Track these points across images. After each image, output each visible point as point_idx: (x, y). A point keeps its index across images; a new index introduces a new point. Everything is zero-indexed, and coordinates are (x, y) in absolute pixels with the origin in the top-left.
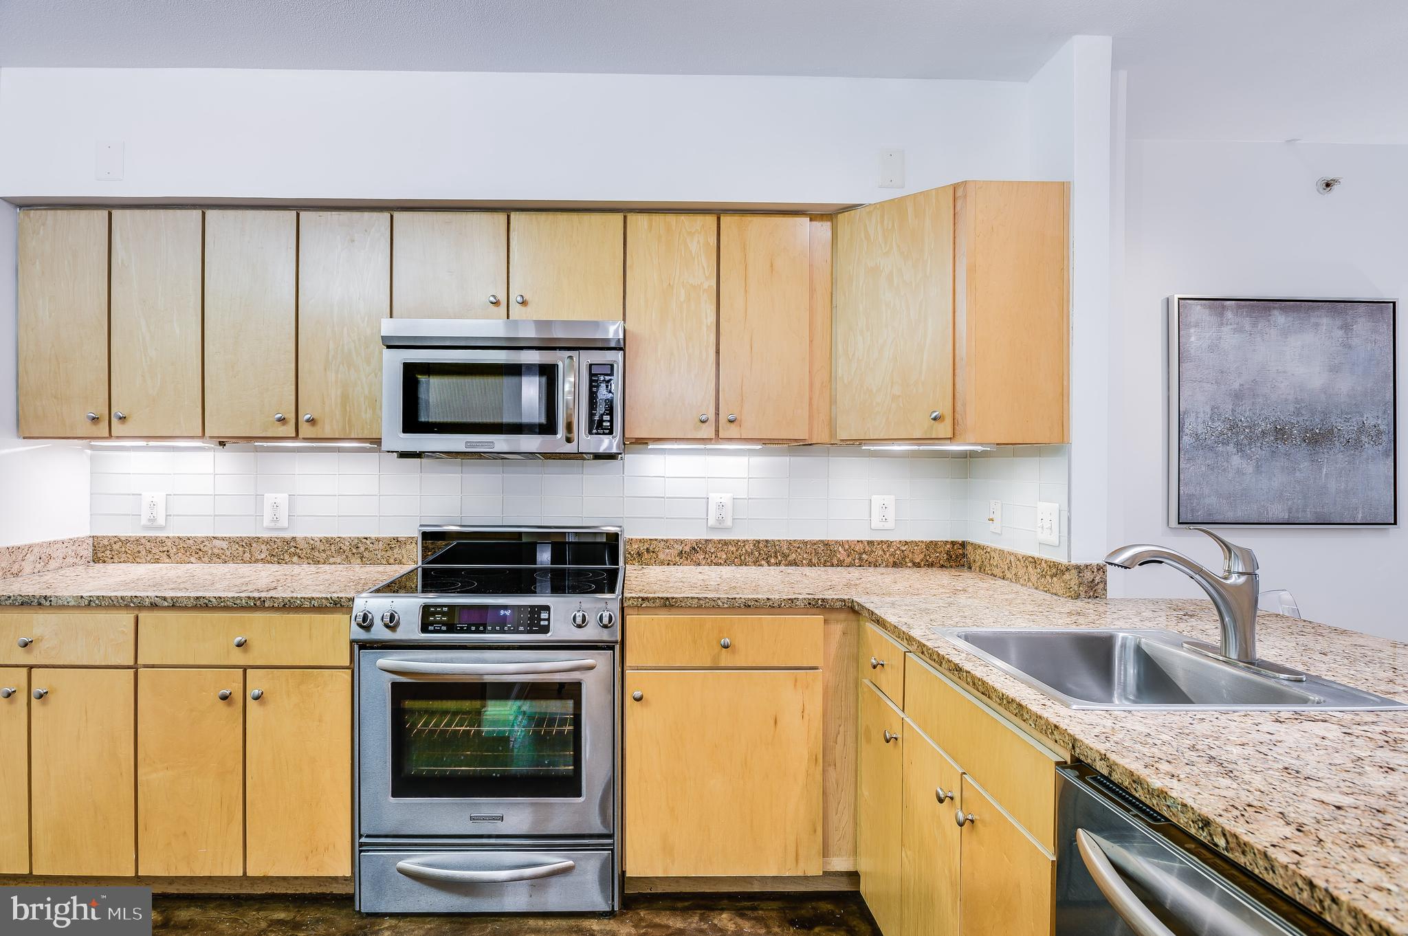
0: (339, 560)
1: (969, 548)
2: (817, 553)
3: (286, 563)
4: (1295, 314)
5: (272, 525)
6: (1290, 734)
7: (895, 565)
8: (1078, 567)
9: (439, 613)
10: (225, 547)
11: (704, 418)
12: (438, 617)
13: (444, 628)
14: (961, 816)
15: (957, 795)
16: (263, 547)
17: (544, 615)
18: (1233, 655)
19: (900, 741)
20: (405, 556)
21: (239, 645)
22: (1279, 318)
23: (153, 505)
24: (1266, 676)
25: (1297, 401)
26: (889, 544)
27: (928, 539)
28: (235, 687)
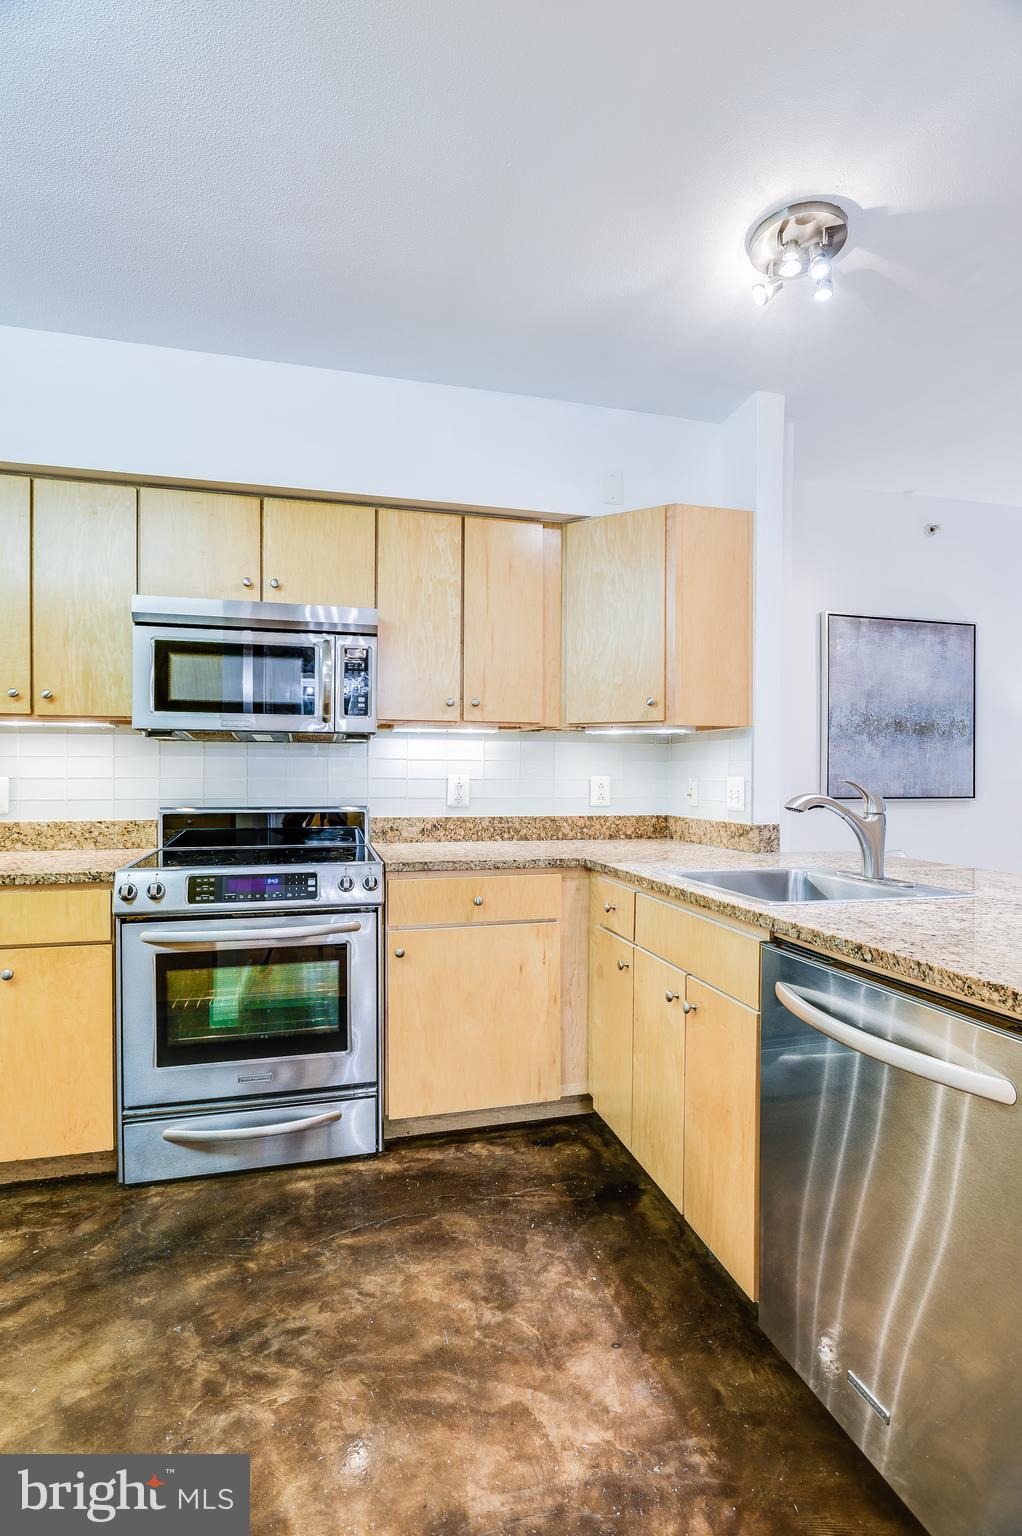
0: (70, 846)
1: (671, 821)
2: (544, 828)
3: (8, 850)
4: (910, 631)
6: (906, 910)
7: (611, 837)
8: (759, 827)
9: (205, 884)
11: (450, 702)
12: (205, 888)
13: (212, 898)
14: (687, 1007)
15: (682, 995)
17: (311, 882)
18: (870, 874)
19: (631, 968)
20: (144, 839)
22: (898, 633)
24: (891, 886)
25: (910, 701)
26: (606, 819)
27: (637, 814)
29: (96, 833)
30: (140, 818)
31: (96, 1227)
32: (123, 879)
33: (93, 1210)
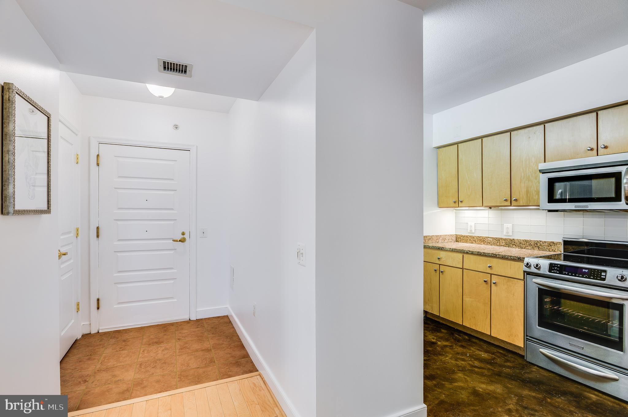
0: (530, 248)
3: (511, 247)
5: (506, 234)
9: (556, 266)
10: (491, 240)
12: (556, 268)
13: (558, 272)
16: (503, 241)
17: (604, 274)
20: (556, 249)
21: (489, 267)
23: (471, 226)
28: (488, 279)
29: (539, 245)
30: (555, 241)
31: (511, 365)
32: (526, 260)
33: (514, 362)
